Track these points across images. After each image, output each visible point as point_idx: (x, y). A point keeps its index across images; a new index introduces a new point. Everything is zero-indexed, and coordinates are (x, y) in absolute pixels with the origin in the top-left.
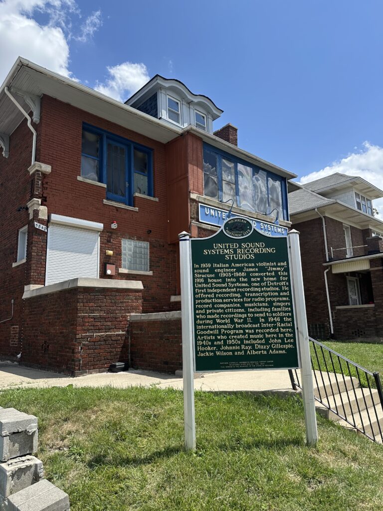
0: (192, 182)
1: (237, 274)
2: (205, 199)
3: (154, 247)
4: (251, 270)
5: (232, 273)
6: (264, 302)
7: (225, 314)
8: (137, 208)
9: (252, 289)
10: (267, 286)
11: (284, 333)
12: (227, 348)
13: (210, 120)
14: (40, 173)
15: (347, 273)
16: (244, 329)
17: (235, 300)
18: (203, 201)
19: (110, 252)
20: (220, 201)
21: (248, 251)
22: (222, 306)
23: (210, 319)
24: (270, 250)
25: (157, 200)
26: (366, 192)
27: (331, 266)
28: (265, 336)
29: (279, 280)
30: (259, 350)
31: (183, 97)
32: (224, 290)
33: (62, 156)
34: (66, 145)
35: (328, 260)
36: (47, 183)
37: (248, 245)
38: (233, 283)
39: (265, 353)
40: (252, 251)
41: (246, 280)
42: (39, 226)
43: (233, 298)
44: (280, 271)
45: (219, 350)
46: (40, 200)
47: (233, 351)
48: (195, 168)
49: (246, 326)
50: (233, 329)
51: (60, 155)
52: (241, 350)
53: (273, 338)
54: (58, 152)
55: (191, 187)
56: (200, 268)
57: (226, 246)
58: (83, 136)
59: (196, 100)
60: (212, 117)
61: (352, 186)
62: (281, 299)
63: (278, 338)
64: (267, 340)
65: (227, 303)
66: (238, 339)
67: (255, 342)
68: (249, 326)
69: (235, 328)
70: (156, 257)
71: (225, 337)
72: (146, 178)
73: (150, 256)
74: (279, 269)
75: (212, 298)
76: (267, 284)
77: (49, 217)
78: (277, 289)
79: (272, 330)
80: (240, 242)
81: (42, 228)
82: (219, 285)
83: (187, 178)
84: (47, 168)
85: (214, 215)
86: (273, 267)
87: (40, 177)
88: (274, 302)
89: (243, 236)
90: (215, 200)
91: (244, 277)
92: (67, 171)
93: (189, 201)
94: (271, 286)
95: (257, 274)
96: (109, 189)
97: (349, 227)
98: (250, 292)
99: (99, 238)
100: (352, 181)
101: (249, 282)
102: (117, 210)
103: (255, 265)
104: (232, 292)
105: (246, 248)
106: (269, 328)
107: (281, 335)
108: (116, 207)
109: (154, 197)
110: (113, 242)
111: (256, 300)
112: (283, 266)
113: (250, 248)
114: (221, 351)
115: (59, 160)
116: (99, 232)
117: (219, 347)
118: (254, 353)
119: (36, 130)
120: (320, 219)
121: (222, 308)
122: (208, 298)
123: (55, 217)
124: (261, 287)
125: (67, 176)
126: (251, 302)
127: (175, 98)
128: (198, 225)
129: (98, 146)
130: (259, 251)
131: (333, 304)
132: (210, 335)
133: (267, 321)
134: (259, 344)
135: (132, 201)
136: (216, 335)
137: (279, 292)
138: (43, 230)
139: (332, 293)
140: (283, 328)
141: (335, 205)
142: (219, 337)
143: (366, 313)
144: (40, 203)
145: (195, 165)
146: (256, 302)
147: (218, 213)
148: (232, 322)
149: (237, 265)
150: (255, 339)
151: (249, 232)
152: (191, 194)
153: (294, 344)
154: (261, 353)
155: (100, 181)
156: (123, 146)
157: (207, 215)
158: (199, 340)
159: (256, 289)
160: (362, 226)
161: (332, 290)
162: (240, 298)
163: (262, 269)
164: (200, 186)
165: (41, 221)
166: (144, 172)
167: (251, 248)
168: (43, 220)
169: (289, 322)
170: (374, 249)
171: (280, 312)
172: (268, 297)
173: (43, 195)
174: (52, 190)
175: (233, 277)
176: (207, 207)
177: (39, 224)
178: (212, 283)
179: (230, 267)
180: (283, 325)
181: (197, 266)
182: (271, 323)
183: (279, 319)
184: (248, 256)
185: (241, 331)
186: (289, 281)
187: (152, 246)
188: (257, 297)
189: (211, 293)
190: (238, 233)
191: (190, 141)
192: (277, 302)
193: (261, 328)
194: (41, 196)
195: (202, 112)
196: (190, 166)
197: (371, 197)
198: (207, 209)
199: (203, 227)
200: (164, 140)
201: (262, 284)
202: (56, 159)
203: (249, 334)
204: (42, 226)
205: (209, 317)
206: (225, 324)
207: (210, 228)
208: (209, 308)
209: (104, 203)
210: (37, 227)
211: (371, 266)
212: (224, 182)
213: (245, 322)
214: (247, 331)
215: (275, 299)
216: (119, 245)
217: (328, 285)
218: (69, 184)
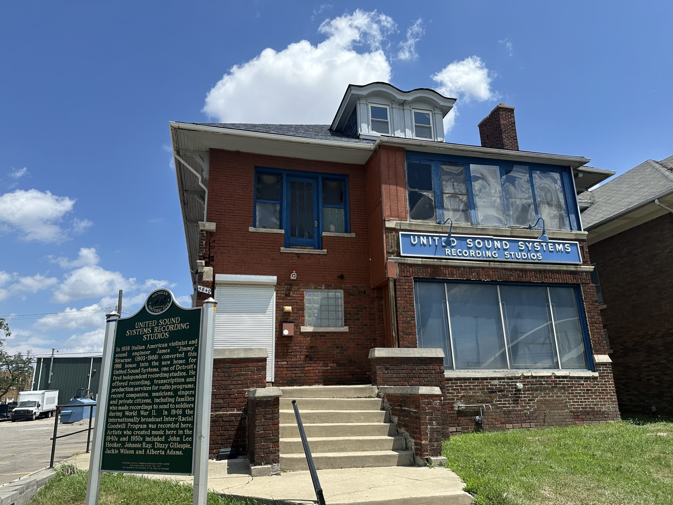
0: (388, 207)
1: (150, 358)
2: (411, 224)
3: (350, 295)
4: (164, 351)
5: (146, 356)
6: (170, 390)
7: (134, 404)
8: (326, 250)
9: (162, 375)
10: (175, 371)
11: (183, 429)
12: (130, 445)
13: (438, 116)
14: (205, 232)
16: (147, 423)
17: (145, 389)
18: (408, 228)
19: (288, 308)
20: (439, 223)
21: (164, 329)
22: (132, 395)
23: (120, 411)
24: (184, 326)
25: (353, 235)
28: (165, 432)
29: (187, 363)
30: (159, 449)
31: (392, 100)
32: (137, 377)
33: (231, 208)
34: (235, 196)
36: (214, 241)
37: (165, 322)
38: (146, 368)
39: (163, 453)
40: (168, 328)
41: (157, 364)
42: (203, 289)
43: (142, 386)
44: (190, 351)
45: (124, 448)
46: (203, 262)
47: (135, 449)
48: (393, 187)
49: (150, 420)
50: (138, 423)
51: (228, 208)
52: (141, 449)
53: (173, 436)
54: (227, 206)
55: (386, 212)
56: (121, 352)
57: (146, 324)
58: (259, 181)
59: (409, 98)
60: (442, 110)
62: (186, 386)
63: (177, 436)
64: (167, 437)
65: (137, 392)
66: (141, 436)
67: (155, 439)
68: (153, 420)
69: (140, 423)
70: (353, 308)
71: (129, 433)
72: (342, 211)
73: (344, 308)
74: (189, 348)
75: (125, 387)
76: (175, 368)
77: (214, 278)
78: (184, 374)
79: (173, 426)
80: (158, 318)
81: (206, 291)
82: (133, 371)
83: (380, 203)
84: (212, 226)
85: (425, 243)
86: (184, 346)
87: (204, 237)
88: (179, 390)
89: (162, 310)
90: (431, 223)
91: (156, 361)
92: (237, 225)
93: (384, 231)
94: (179, 370)
95: (168, 356)
96: (291, 233)
98: (159, 378)
99: (275, 293)
101: (160, 366)
102: (299, 257)
103: (168, 345)
104: (143, 379)
105: (163, 325)
106: (170, 423)
107: (181, 432)
108: (297, 254)
110: (294, 295)
111: (163, 388)
112: (193, 345)
113: (166, 325)
114: (125, 448)
115: (228, 214)
116: (272, 286)
117: (124, 443)
118: (154, 452)
119: (208, 188)
121: (132, 398)
122: (123, 387)
123: (220, 277)
124: (170, 372)
125: (237, 230)
126: (158, 391)
127: (380, 104)
128: (400, 261)
129: (277, 187)
130: (174, 328)
132: (117, 430)
133: (169, 415)
134: (158, 442)
136: (122, 430)
137: (185, 377)
138: (207, 293)
140: (184, 422)
142: (125, 432)
144: (204, 264)
145: (392, 184)
146: (163, 391)
147: (435, 240)
148: (139, 416)
149: (152, 346)
150: (156, 436)
151: (168, 306)
152: (387, 222)
153: (191, 443)
154: (159, 453)
155: (281, 228)
157: (414, 245)
158: (108, 435)
159: (165, 375)
162: (149, 386)
163: (174, 350)
164: (401, 209)
165: (205, 284)
166: (339, 205)
167: (167, 324)
168: (208, 281)
169: (190, 416)
171: (183, 402)
172: (175, 384)
173: (209, 255)
174: (220, 248)
175: (146, 361)
176: (414, 236)
177: (202, 287)
178: (127, 368)
179: (146, 350)
180: (184, 419)
181: (118, 350)
182: (173, 416)
183: (181, 412)
184: (163, 335)
185: (145, 426)
186: (196, 363)
187: (347, 295)
188: (164, 385)
189: (125, 381)
190: (158, 309)
192: (183, 390)
193: (163, 423)
194: (208, 256)
195: (423, 109)
196: (384, 187)
198: (414, 237)
199: (409, 262)
200: (362, 161)
201: (172, 368)
202: (224, 213)
203: (152, 429)
204: (205, 288)
205: (120, 408)
206: (132, 417)
207: (420, 263)
208: (121, 399)
209: (281, 251)
210: (201, 291)
212: (445, 196)
213: (150, 416)
214: (150, 426)
215: (181, 387)
216: (301, 298)
218: (239, 238)
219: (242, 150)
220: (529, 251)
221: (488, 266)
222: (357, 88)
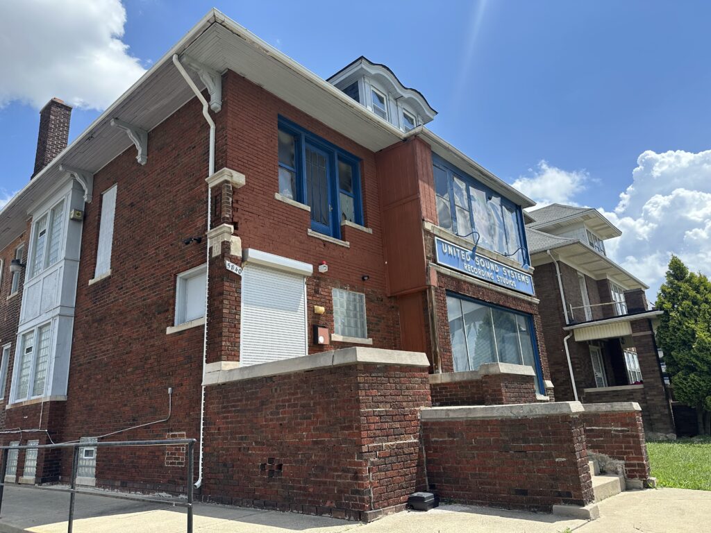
0: (424, 206)
3: (372, 301)
8: (348, 243)
14: (231, 185)
15: (589, 341)
18: (438, 234)
19: (321, 309)
20: (456, 234)
25: (370, 231)
26: (597, 230)
27: (572, 330)
31: (390, 90)
33: (255, 161)
35: (568, 323)
42: (232, 266)
46: (232, 228)
48: (427, 186)
55: (424, 213)
59: (407, 95)
60: (425, 119)
61: (582, 222)
70: (374, 317)
72: (351, 199)
73: (367, 315)
81: (236, 270)
83: (418, 199)
84: (240, 179)
85: (452, 253)
90: (450, 233)
93: (423, 232)
96: (312, 214)
97: (583, 276)
100: (585, 214)
102: (325, 245)
108: (323, 241)
109: (366, 226)
110: (322, 293)
123: (253, 254)
131: (581, 386)
135: (339, 232)
138: (237, 273)
139: (577, 370)
143: (631, 397)
144: (233, 231)
145: (426, 183)
147: (457, 252)
152: (425, 223)
156: (324, 154)
160: (596, 276)
161: (576, 366)
164: (433, 212)
165: (234, 260)
168: (237, 257)
170: (636, 307)
173: (232, 220)
174: (244, 213)
176: (444, 243)
177: (231, 264)
187: (369, 300)
191: (418, 149)
195: (410, 112)
196: (420, 183)
197: (602, 236)
198: (444, 245)
199: (443, 271)
200: (372, 147)
204: (235, 266)
207: (449, 274)
209: (309, 234)
210: (230, 269)
211: (634, 331)
212: (457, 208)
216: (329, 298)
217: (571, 358)
218: (265, 204)
220: (509, 277)
221: (488, 286)
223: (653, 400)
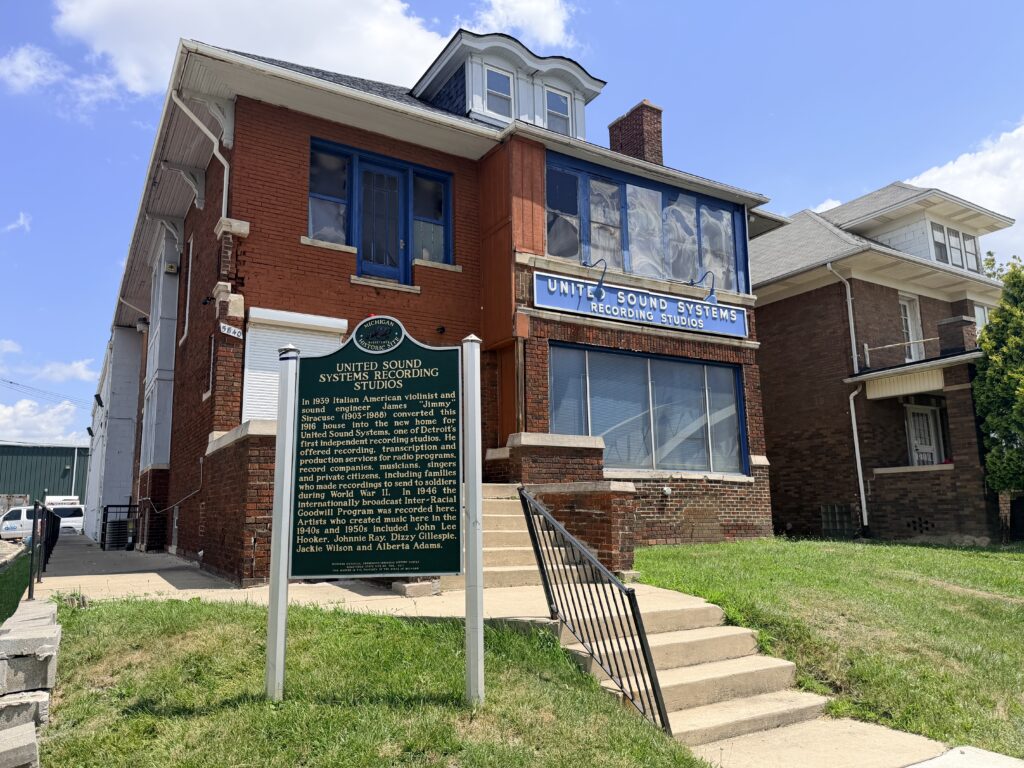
0: (520, 231)
1: (371, 415)
2: (549, 262)
4: (396, 406)
5: (363, 412)
6: (413, 461)
7: (346, 481)
8: (418, 288)
9: (394, 440)
10: (420, 435)
11: (441, 514)
12: (344, 539)
13: (579, 104)
14: (230, 236)
15: (907, 398)
16: (375, 508)
17: (365, 459)
18: (545, 267)
20: (584, 264)
21: (393, 374)
22: (342, 469)
23: (320, 491)
24: (429, 373)
25: (458, 269)
26: (964, 220)
27: (863, 383)
28: (409, 519)
29: (440, 424)
30: (397, 542)
31: (519, 66)
32: (348, 442)
33: (272, 202)
34: (281, 182)
35: (856, 371)
36: (244, 253)
37: (393, 365)
38: (363, 429)
39: (408, 547)
40: (400, 374)
41: (386, 424)
42: (229, 329)
43: (361, 455)
44: (443, 408)
45: (332, 543)
46: (229, 285)
47: (355, 544)
48: (527, 203)
49: (379, 503)
50: (357, 508)
51: (268, 201)
52: (367, 543)
53: (423, 523)
54: (265, 196)
55: (517, 241)
56: (311, 406)
57: (356, 367)
58: (314, 162)
59: (544, 67)
60: (584, 96)
61: (924, 210)
62: (441, 456)
63: (430, 522)
64: (412, 525)
65: (350, 464)
66: (364, 525)
67: (391, 529)
68: (385, 502)
69: (360, 506)
71: (343, 521)
72: (441, 230)
74: (441, 404)
75: (327, 456)
76: (419, 430)
77: (247, 313)
78: (437, 439)
79: (422, 509)
80: (380, 358)
81: (235, 333)
82: (341, 435)
83: (509, 224)
84: (242, 227)
85: (567, 291)
86: (431, 401)
87: (229, 243)
88: (429, 460)
89: (386, 348)
90: (572, 264)
91: (383, 420)
92: (282, 230)
93: (513, 268)
94: (427, 434)
95: (403, 414)
96: (364, 255)
97: (917, 298)
98: (391, 445)
100: (921, 198)
101: (391, 428)
102: (378, 294)
103: (403, 398)
104: (361, 446)
105: (389, 369)
106: (418, 505)
107: (436, 518)
108: (376, 288)
109: (454, 264)
111: (399, 458)
112: (449, 400)
113: (396, 370)
114: (335, 544)
115: (267, 210)
116: (341, 334)
117: (331, 537)
118: (389, 547)
119: (229, 160)
120: (841, 285)
121: (341, 473)
122: (321, 456)
123: (256, 313)
124: (410, 435)
125: (282, 238)
126: (391, 462)
127: (501, 68)
128: (533, 314)
129: (345, 177)
130: (411, 374)
131: (869, 464)
132: (317, 518)
133: (414, 494)
134: (398, 533)
135: (409, 275)
136: (328, 518)
137: (439, 444)
138: (236, 336)
139: (866, 441)
140: (441, 505)
141: (868, 254)
142: (333, 522)
143: (937, 482)
144: (230, 289)
145: (527, 198)
146: (400, 462)
147: (578, 288)
148: (357, 496)
149: (374, 399)
150: (392, 524)
151: (397, 342)
152: (517, 255)
153: (457, 532)
154: (400, 548)
155: (348, 243)
156: (394, 174)
157: (551, 293)
158: (300, 526)
159: (402, 440)
160: (950, 295)
161: (865, 435)
162: (373, 455)
163: (415, 406)
164: (537, 238)
165: (232, 321)
166: (437, 219)
167: (398, 368)
168: (237, 318)
169: (451, 495)
170: (953, 346)
171: (437, 478)
172: (420, 452)
173: (236, 275)
174: (254, 265)
175: (364, 419)
176: (553, 279)
177: (227, 326)
178: (328, 430)
179: (361, 403)
180: (440, 500)
181: (307, 402)
182: (421, 496)
183: (434, 491)
184: (392, 384)
185: (371, 511)
186: (456, 424)
188: (401, 453)
189: (326, 448)
190: (379, 345)
191: (516, 153)
192: (435, 461)
193: (403, 506)
194: (234, 276)
195: (560, 88)
196: (516, 202)
197: (976, 229)
198: (553, 281)
199: (544, 316)
200: (475, 154)
201: (412, 431)
202: (261, 209)
203: (383, 516)
204: (233, 329)
205: (319, 487)
206: (345, 499)
207: (558, 319)
208: (321, 474)
209: (352, 281)
210: (225, 332)
211: (947, 382)
212: (593, 225)
213: (378, 496)
214: (380, 511)
215: (432, 457)
217: (858, 424)
218: (286, 252)
219: (292, 106)
220: (689, 315)
221: (640, 331)
222: (470, 36)
223: (965, 487)
